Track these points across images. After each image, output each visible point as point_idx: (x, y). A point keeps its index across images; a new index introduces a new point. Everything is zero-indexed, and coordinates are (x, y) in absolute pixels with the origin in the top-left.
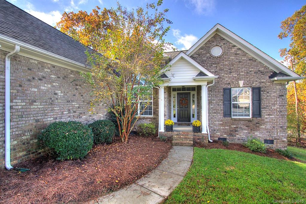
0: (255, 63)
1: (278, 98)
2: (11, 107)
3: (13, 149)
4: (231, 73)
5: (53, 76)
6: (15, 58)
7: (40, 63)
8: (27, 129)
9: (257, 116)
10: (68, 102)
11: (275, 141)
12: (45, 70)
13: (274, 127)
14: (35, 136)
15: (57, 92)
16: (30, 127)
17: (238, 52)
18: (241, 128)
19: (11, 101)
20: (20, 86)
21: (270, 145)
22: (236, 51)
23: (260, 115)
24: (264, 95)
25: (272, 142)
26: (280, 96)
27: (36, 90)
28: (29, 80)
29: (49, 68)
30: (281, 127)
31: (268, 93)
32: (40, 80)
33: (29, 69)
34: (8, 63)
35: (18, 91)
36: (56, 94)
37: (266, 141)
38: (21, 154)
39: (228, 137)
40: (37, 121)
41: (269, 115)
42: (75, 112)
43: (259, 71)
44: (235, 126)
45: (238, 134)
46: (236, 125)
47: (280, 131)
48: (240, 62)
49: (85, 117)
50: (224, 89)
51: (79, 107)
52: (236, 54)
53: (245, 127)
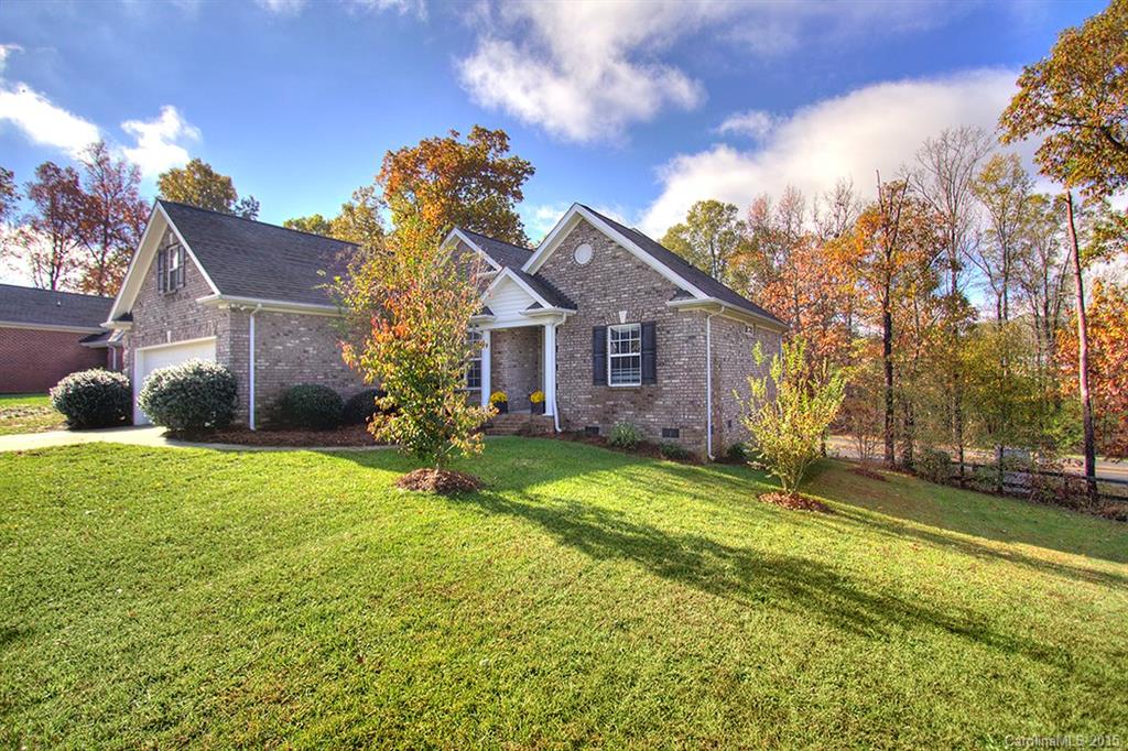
0: (647, 274)
1: (687, 342)
2: (255, 368)
3: (256, 413)
4: (605, 295)
5: (302, 329)
6: (259, 315)
7: (285, 314)
8: (270, 392)
9: (650, 381)
10: (325, 362)
11: (681, 431)
12: (293, 322)
13: (678, 403)
14: (279, 402)
15: (307, 349)
16: (274, 391)
17: (617, 254)
18: (622, 406)
19: (255, 361)
20: (264, 344)
21: (673, 440)
22: (614, 252)
23: (654, 379)
24: (661, 337)
25: (676, 433)
26: (690, 337)
27: (281, 348)
28: (273, 337)
29: (296, 320)
30: (692, 402)
31: (668, 332)
32: (286, 335)
33: (274, 324)
34: (252, 321)
35: (262, 349)
36: (305, 352)
37: (666, 433)
38: (265, 420)
39: (600, 426)
40: (282, 384)
41: (669, 378)
42: (335, 377)
43: (654, 288)
44: (612, 403)
45: (617, 420)
46: (615, 400)
47: (689, 411)
48: (621, 273)
49: (353, 385)
50: (595, 330)
51: (342, 371)
52: (614, 258)
53: (629, 405)
